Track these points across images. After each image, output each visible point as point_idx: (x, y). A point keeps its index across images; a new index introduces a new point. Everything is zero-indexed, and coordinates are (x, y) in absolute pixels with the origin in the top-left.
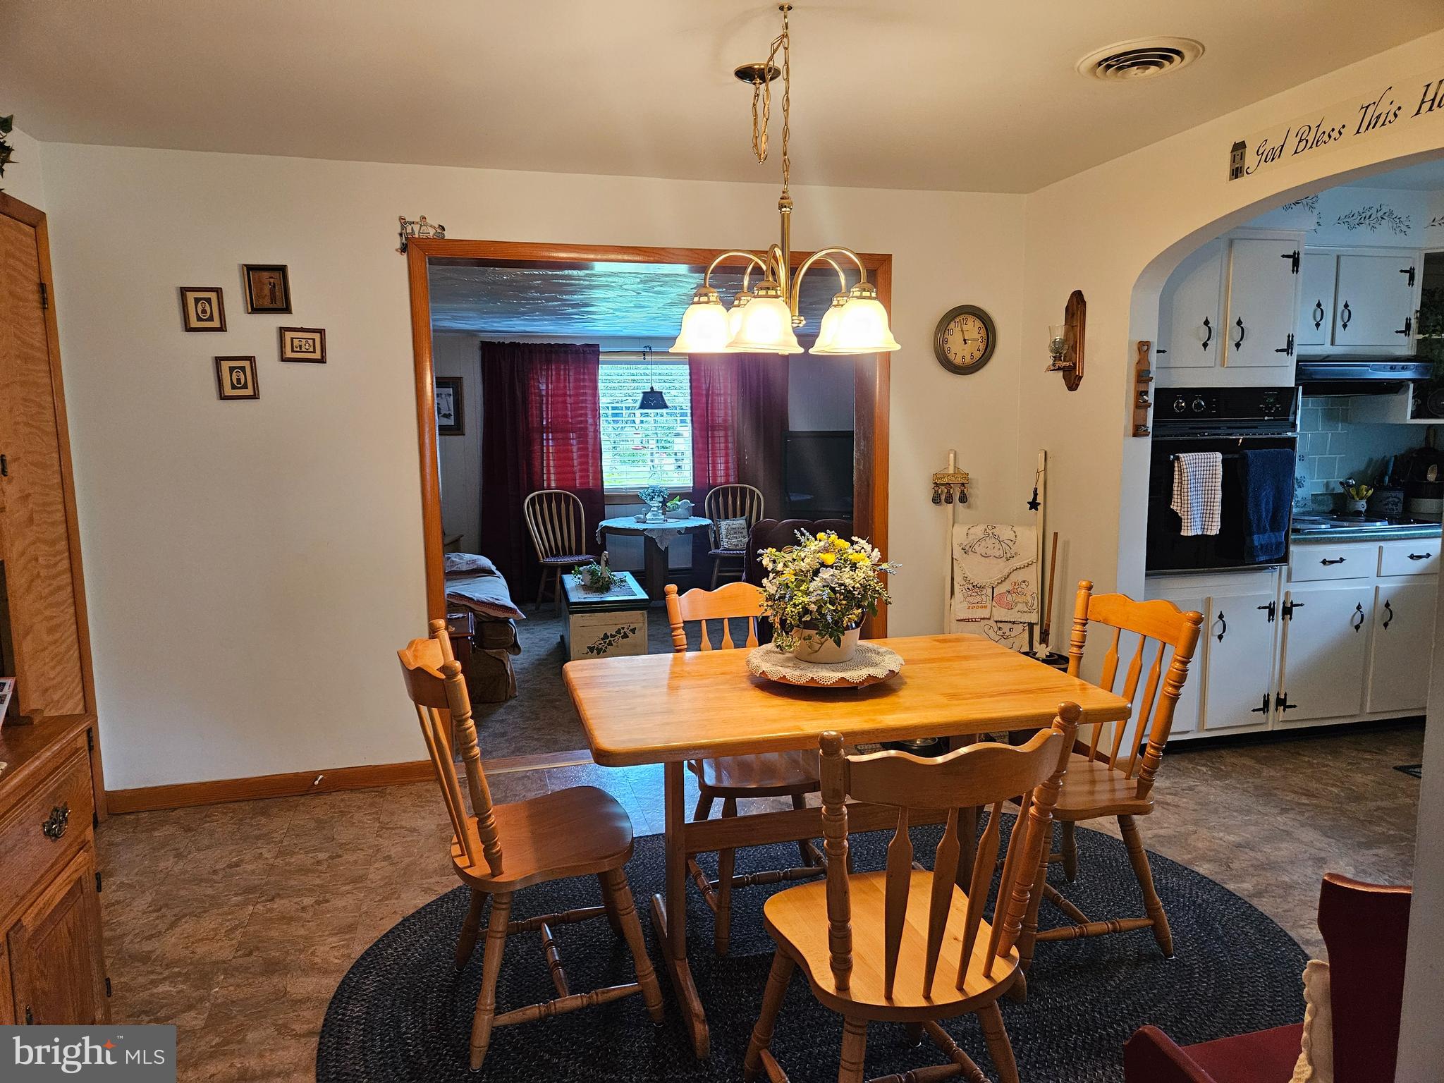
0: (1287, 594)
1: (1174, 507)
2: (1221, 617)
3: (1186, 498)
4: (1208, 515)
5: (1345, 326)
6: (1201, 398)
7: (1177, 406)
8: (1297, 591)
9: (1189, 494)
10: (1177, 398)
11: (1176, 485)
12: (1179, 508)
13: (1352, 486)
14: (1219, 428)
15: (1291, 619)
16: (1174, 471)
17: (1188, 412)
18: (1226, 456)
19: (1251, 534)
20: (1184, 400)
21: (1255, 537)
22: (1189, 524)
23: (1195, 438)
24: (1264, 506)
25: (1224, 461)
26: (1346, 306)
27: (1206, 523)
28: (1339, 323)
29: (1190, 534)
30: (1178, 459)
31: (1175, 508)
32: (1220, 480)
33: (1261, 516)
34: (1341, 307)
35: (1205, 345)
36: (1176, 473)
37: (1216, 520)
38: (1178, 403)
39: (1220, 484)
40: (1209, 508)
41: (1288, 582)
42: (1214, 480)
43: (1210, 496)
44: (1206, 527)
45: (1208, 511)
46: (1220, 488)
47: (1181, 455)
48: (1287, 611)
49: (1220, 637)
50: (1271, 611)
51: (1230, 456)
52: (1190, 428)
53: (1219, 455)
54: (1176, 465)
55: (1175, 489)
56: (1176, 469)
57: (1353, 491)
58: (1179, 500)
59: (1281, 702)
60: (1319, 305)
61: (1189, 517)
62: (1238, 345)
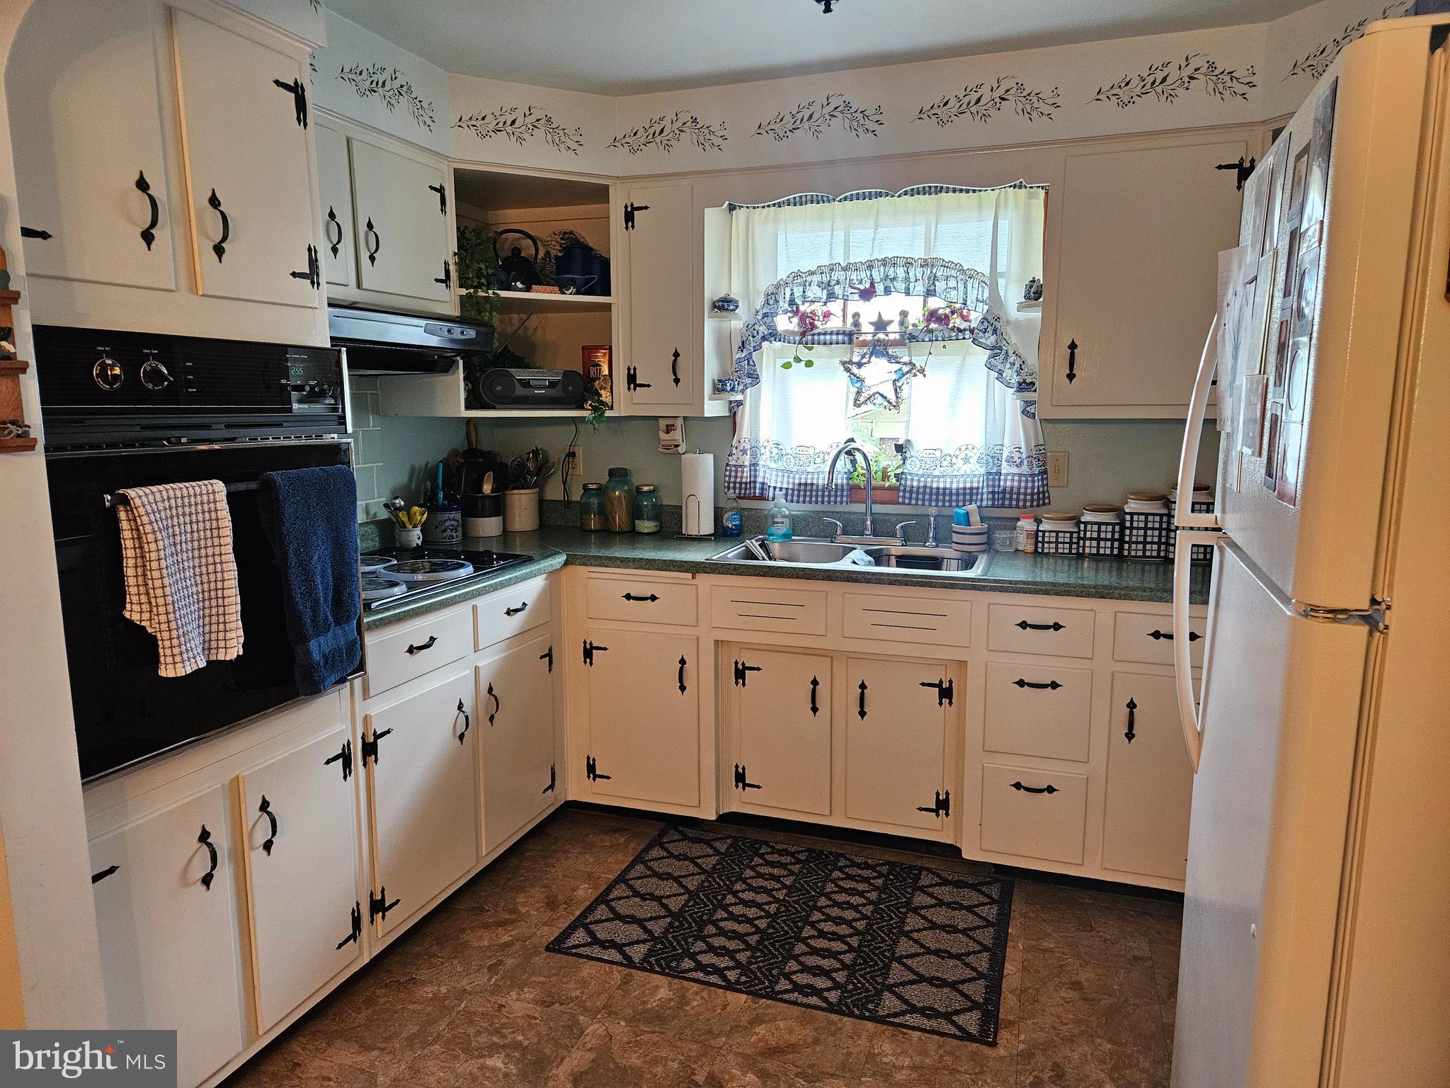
0: (366, 719)
1: (134, 612)
2: (264, 806)
3: (159, 592)
4: (214, 619)
5: (372, 258)
6: (156, 357)
7: (103, 374)
8: (379, 710)
9: (166, 581)
10: (100, 355)
11: (131, 562)
12: (146, 616)
13: (400, 509)
14: (207, 427)
15: (376, 761)
16: (118, 531)
17: (132, 390)
18: (234, 487)
19: (305, 640)
20: (118, 359)
21: (313, 645)
22: (176, 651)
23: (158, 450)
24: (319, 580)
25: (230, 497)
26: (370, 226)
27: (214, 636)
28: (365, 255)
29: (181, 673)
30: (125, 501)
31: (135, 617)
32: (230, 540)
33: (317, 602)
34: (363, 227)
35: (148, 237)
36: (126, 534)
37: (233, 626)
38: (104, 367)
39: (230, 548)
40: (214, 603)
41: (365, 699)
42: (216, 541)
43: (212, 577)
44: (214, 644)
45: (214, 611)
46: (232, 557)
47: (131, 493)
48: (370, 750)
49: (268, 846)
50: (345, 757)
51: (242, 486)
52: (144, 428)
53: (219, 487)
54: (123, 515)
55: (130, 572)
56: (124, 525)
57: (403, 516)
58: (144, 598)
59: (378, 906)
60: (332, 215)
61: (174, 634)
62: (219, 250)
